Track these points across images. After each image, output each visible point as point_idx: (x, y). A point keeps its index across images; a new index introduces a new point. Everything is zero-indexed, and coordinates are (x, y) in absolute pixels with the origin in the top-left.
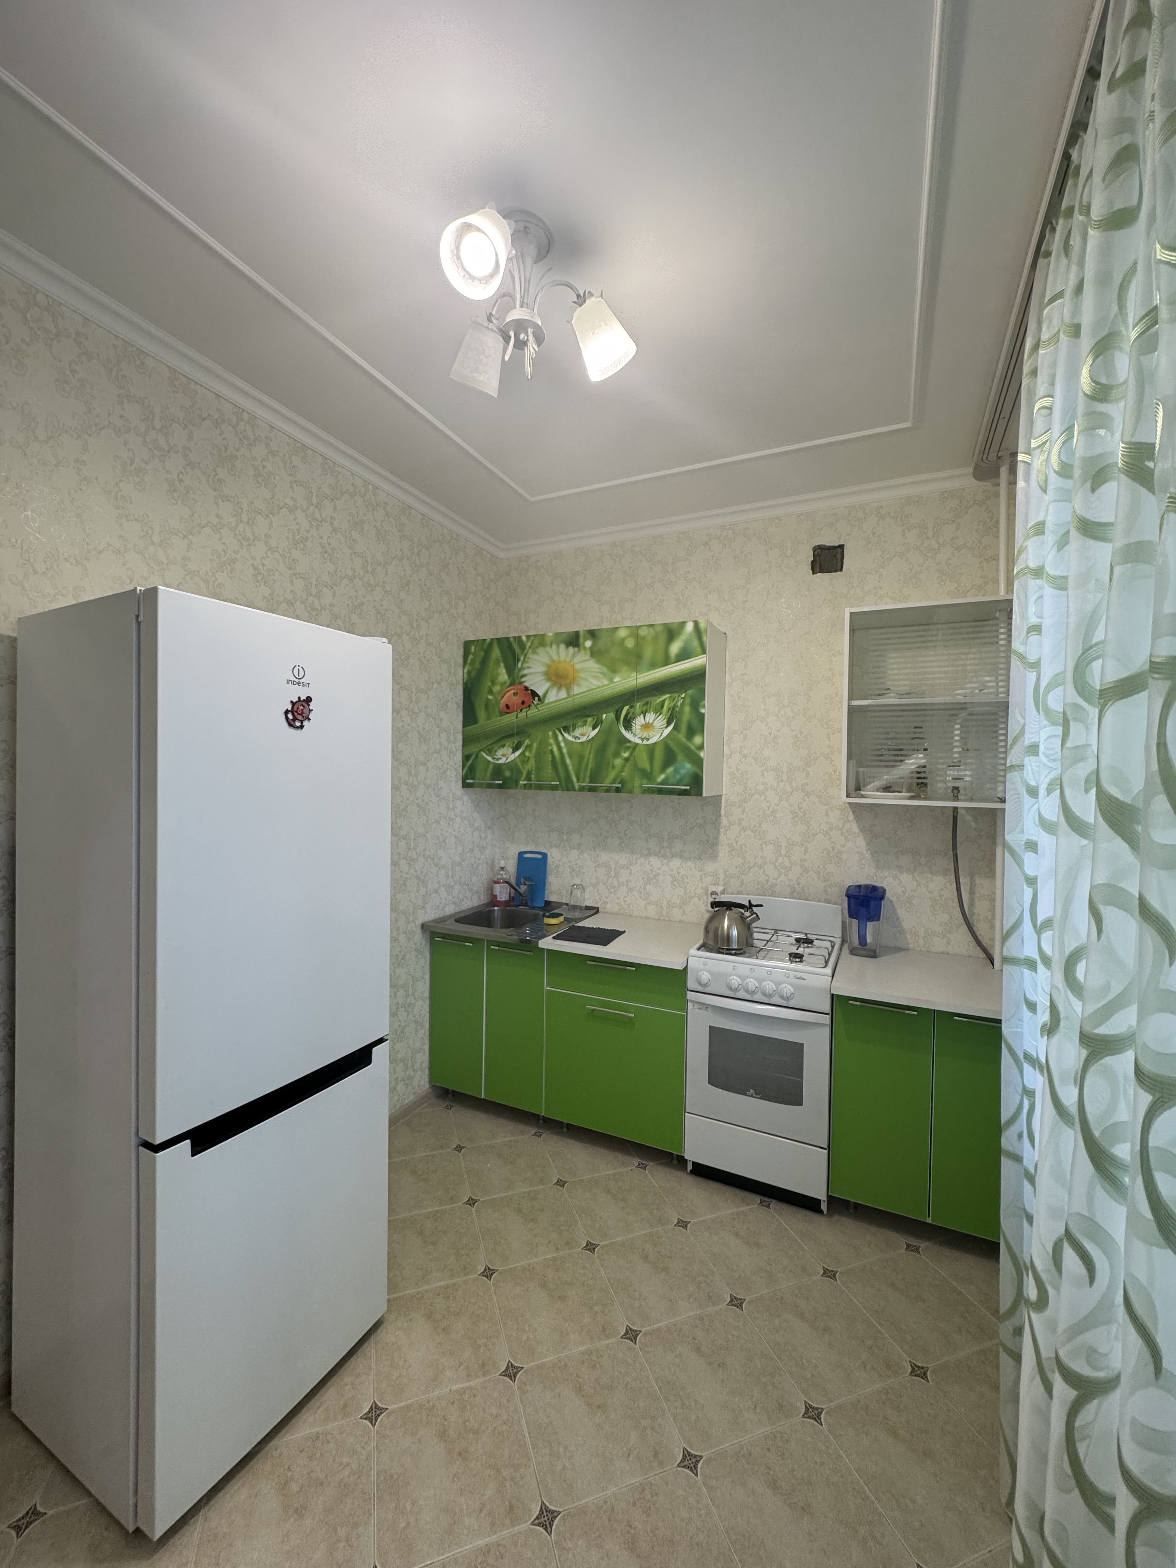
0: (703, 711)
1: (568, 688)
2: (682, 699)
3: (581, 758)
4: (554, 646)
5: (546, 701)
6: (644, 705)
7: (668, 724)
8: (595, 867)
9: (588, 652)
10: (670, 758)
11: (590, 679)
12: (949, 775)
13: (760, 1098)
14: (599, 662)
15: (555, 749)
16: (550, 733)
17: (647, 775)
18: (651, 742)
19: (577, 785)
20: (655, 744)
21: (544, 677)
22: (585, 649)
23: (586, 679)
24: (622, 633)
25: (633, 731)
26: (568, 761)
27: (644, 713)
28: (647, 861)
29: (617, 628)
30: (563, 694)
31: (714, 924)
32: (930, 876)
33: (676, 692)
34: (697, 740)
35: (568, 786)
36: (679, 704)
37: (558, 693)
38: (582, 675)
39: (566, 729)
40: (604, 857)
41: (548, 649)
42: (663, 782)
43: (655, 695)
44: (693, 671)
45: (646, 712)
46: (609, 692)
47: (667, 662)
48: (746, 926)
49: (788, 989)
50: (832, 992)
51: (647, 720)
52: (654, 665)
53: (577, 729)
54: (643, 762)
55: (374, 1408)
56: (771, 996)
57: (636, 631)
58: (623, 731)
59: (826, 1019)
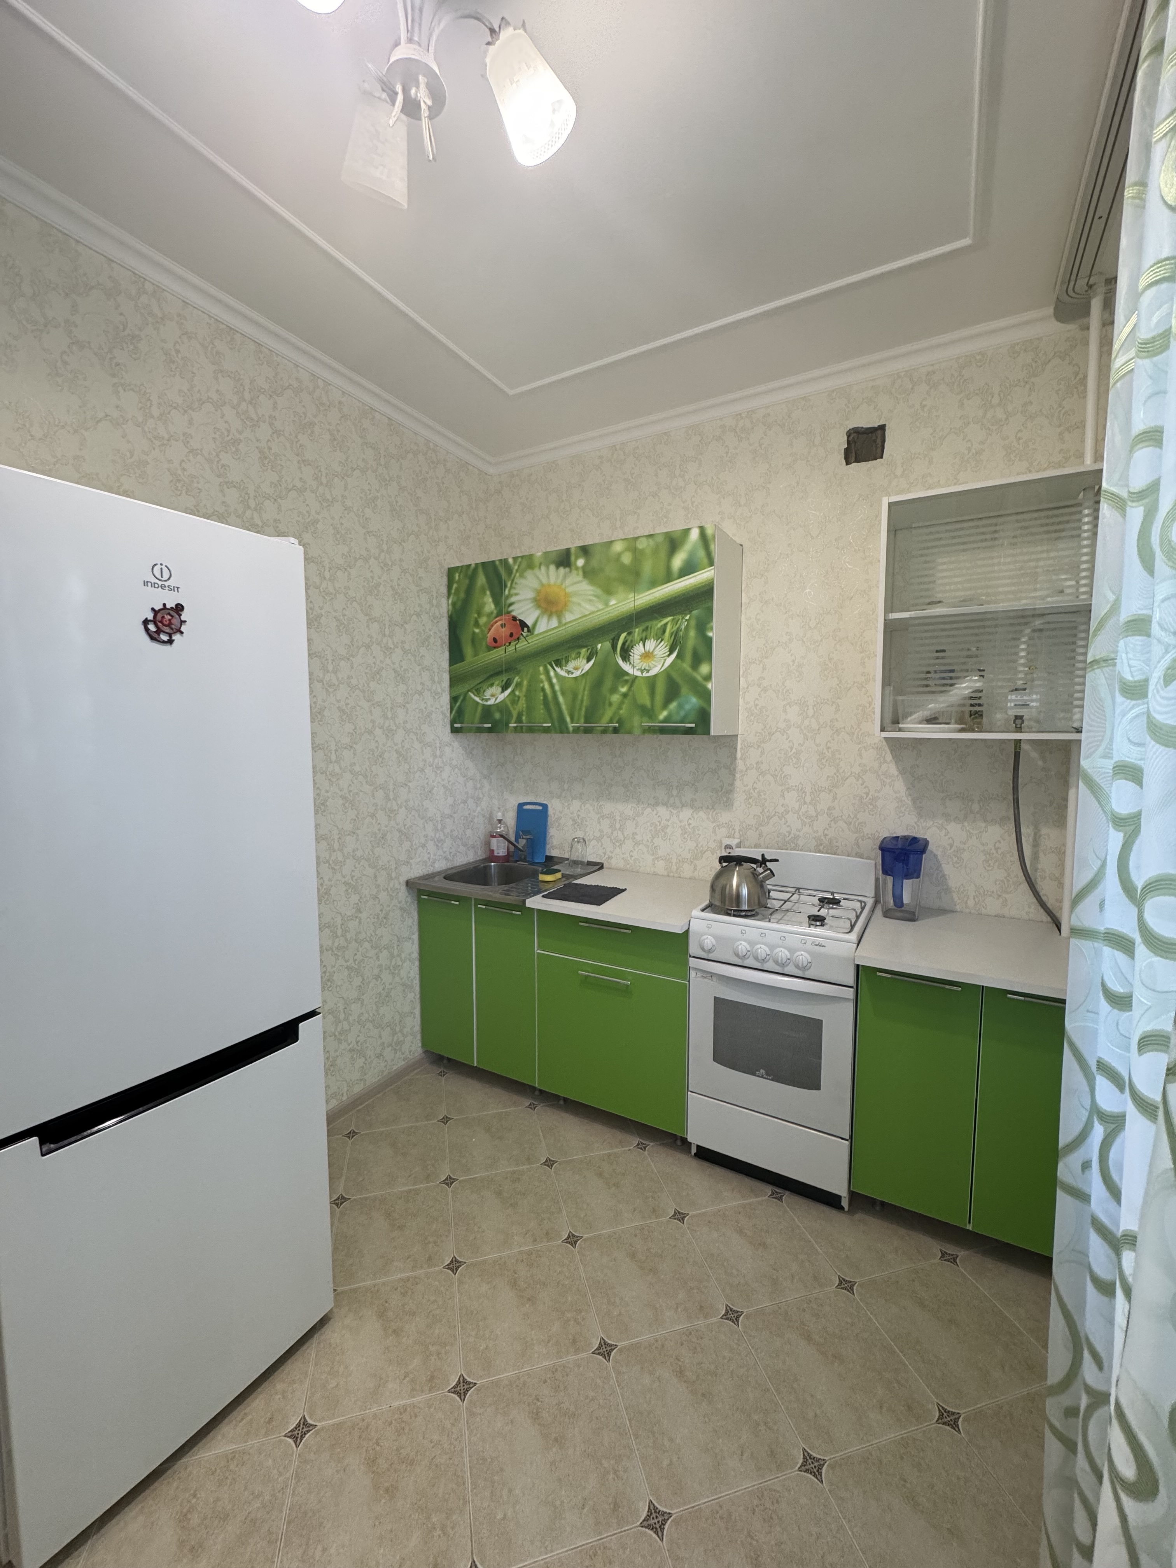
0: (710, 634)
1: (560, 615)
2: (686, 621)
3: (575, 696)
4: (543, 568)
5: (536, 632)
6: (643, 630)
7: (671, 652)
8: (599, 819)
9: (581, 573)
10: (673, 692)
11: (583, 604)
12: (1011, 701)
13: (772, 1080)
14: (592, 582)
15: (547, 686)
16: (541, 669)
17: (648, 712)
18: (653, 673)
19: (571, 726)
20: (655, 676)
21: (532, 605)
22: (577, 568)
23: (579, 604)
24: (618, 547)
25: (632, 662)
26: (561, 699)
27: (644, 640)
28: (655, 812)
29: (612, 542)
30: (554, 623)
31: (722, 881)
32: (983, 825)
33: (679, 613)
34: (704, 669)
35: (562, 729)
36: (683, 627)
37: (549, 621)
38: (574, 599)
39: (558, 663)
40: (608, 807)
41: (536, 571)
42: (666, 720)
43: (656, 619)
44: (699, 588)
45: (646, 639)
46: (604, 618)
47: (669, 578)
48: (758, 884)
49: (804, 957)
50: (858, 962)
51: (647, 648)
52: (654, 583)
53: (569, 663)
54: (643, 697)
55: (301, 1424)
56: (785, 965)
57: (633, 545)
58: (621, 662)
59: (849, 993)
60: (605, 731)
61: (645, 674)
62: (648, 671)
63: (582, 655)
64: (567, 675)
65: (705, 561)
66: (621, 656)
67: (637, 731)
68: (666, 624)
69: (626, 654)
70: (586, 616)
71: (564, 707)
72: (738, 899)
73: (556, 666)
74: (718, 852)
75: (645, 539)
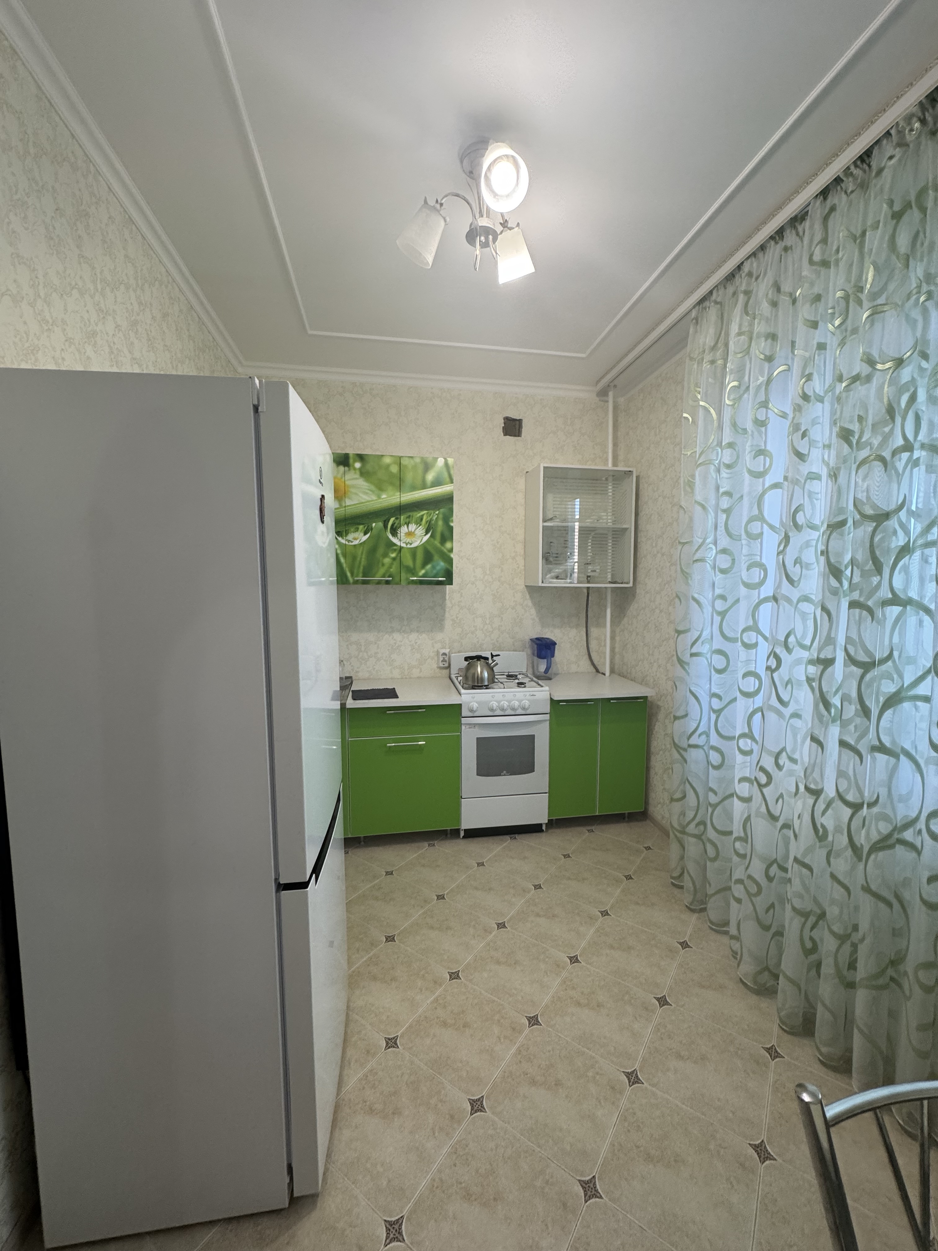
0: (452, 524)
1: (340, 500)
2: (436, 515)
3: (354, 558)
6: (407, 518)
7: (427, 533)
9: (358, 472)
10: (428, 558)
11: (361, 495)
13: (510, 775)
14: (367, 480)
18: (413, 546)
19: (351, 580)
20: (416, 547)
22: (355, 469)
23: (357, 494)
25: (399, 537)
26: (342, 560)
27: (408, 524)
28: (391, 637)
29: (382, 456)
32: (572, 629)
33: (432, 509)
34: (448, 545)
35: (343, 581)
36: (434, 518)
38: (353, 490)
39: (340, 534)
42: (423, 576)
43: (416, 511)
44: (444, 496)
45: (409, 523)
46: (378, 506)
47: (424, 486)
48: (491, 669)
49: (526, 703)
50: (551, 699)
51: (410, 529)
52: (414, 488)
53: (349, 534)
54: (408, 562)
55: (388, 1040)
56: (516, 710)
57: (399, 460)
58: (390, 537)
59: (547, 717)
60: (379, 583)
61: (409, 546)
62: (411, 544)
63: (360, 529)
64: (347, 543)
65: (448, 480)
66: (391, 533)
67: (403, 583)
68: (423, 516)
69: (394, 532)
70: (362, 503)
71: (344, 565)
72: (482, 679)
73: (338, 535)
74: (436, 658)
75: (407, 459)
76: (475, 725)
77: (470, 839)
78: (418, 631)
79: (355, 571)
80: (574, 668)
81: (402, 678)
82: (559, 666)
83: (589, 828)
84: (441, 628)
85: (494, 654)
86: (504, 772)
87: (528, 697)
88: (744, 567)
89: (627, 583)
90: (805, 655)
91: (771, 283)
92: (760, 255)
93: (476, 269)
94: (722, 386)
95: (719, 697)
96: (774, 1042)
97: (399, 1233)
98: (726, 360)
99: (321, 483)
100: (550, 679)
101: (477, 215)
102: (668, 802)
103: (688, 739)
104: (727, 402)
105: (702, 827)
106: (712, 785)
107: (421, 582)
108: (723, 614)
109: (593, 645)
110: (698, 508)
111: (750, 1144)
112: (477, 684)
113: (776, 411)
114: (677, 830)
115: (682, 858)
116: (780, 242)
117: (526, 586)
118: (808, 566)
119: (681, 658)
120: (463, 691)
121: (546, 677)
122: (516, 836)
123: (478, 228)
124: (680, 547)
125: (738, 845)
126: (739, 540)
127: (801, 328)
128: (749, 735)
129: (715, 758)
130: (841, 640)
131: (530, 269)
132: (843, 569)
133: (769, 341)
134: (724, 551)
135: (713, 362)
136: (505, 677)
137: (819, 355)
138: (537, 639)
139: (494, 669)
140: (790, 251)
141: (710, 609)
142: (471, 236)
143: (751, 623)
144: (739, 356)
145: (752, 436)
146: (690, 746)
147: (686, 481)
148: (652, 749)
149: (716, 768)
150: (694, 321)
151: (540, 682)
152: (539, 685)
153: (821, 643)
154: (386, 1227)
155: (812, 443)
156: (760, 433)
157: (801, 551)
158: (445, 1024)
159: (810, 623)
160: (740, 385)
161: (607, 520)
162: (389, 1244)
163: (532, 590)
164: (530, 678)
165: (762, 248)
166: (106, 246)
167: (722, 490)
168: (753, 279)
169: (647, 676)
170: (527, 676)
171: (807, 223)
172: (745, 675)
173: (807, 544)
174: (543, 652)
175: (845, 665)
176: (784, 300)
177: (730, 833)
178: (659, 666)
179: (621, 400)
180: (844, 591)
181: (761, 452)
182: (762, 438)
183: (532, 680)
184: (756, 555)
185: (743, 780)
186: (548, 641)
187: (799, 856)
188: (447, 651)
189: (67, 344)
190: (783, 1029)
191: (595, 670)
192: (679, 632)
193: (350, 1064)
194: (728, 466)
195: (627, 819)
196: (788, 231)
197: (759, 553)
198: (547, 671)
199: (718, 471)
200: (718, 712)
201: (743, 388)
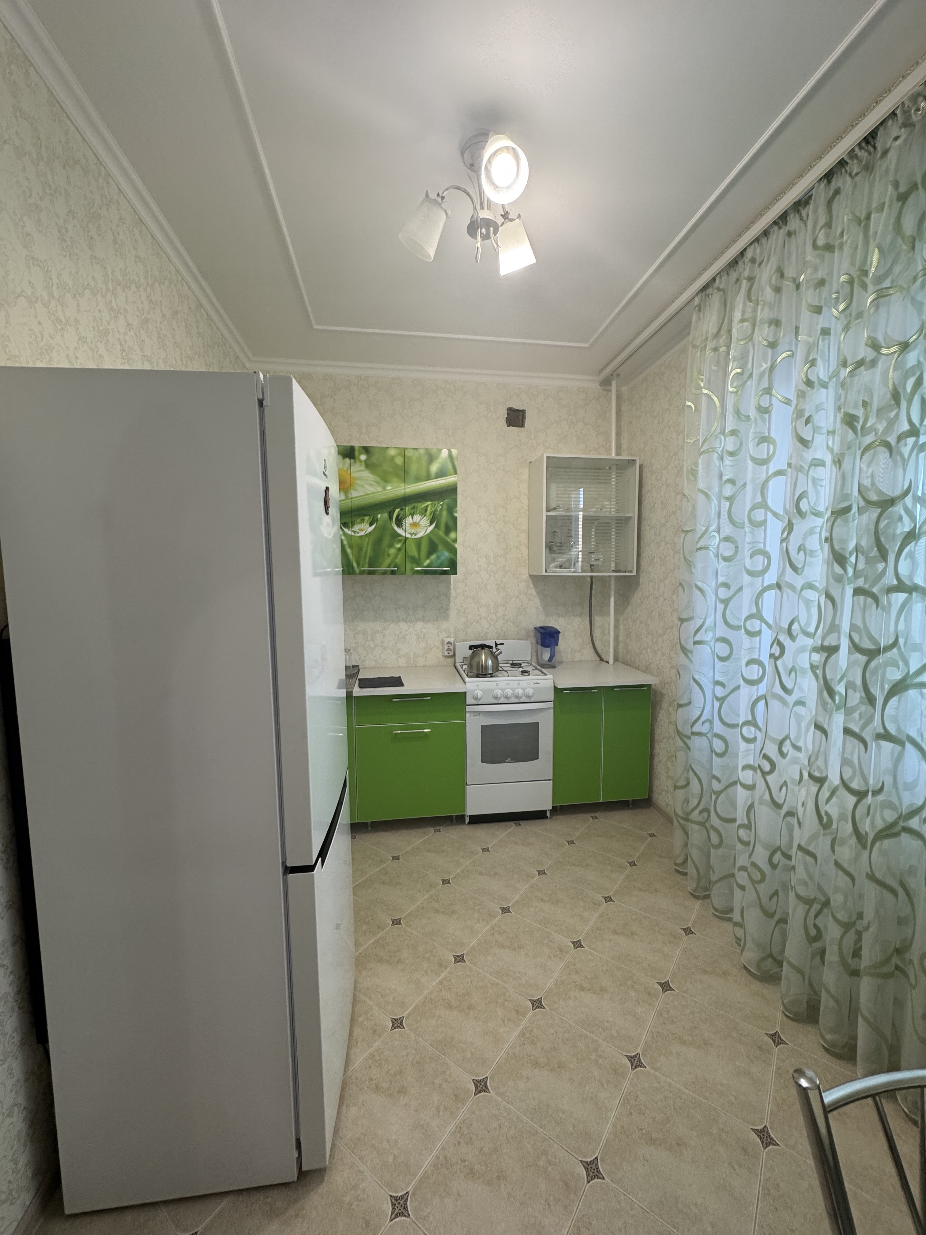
0: (456, 515)
1: (346, 492)
2: (440, 505)
3: (360, 549)
6: (412, 509)
7: (431, 523)
9: (363, 464)
10: (433, 548)
11: (366, 486)
13: (514, 762)
14: (372, 472)
17: (416, 561)
18: (418, 536)
19: (357, 570)
20: (421, 538)
22: (360, 461)
23: (362, 486)
25: (404, 528)
26: (349, 551)
27: (412, 515)
29: (387, 448)
30: (342, 496)
33: (435, 500)
34: (452, 535)
35: (350, 571)
36: (439, 509)
38: (359, 482)
39: (346, 525)
42: (428, 566)
43: (421, 502)
44: (448, 486)
45: (414, 514)
46: (383, 497)
47: (428, 478)
48: (495, 658)
49: (530, 691)
50: (555, 687)
51: (415, 520)
52: (418, 479)
53: (355, 526)
54: (413, 551)
55: (394, 1021)
56: (521, 698)
57: (403, 452)
58: (396, 528)
59: (551, 705)
60: (384, 573)
61: (414, 537)
62: (416, 535)
63: (366, 521)
64: (353, 534)
65: (452, 471)
66: (396, 524)
67: (409, 572)
68: (427, 506)
69: (399, 522)
70: (368, 494)
71: (351, 556)
72: (486, 668)
73: (344, 527)
74: (441, 647)
75: (411, 451)
76: (479, 713)
77: (476, 825)
78: (423, 621)
79: (362, 563)
80: (578, 656)
81: (408, 667)
82: (563, 654)
83: (593, 815)
84: (446, 617)
85: (498, 643)
86: (509, 759)
87: (532, 685)
88: (747, 554)
89: (631, 572)
90: (810, 642)
91: (775, 268)
92: (764, 240)
93: (477, 262)
94: (725, 374)
95: (722, 685)
96: (778, 1029)
97: (404, 1208)
98: (729, 347)
99: (325, 475)
100: (554, 667)
101: (478, 207)
102: (672, 789)
103: (692, 727)
104: (730, 389)
105: (705, 815)
106: (715, 772)
107: (426, 572)
108: (726, 602)
109: (597, 633)
110: (701, 497)
111: (752, 1129)
112: (481, 673)
113: (780, 397)
114: (682, 818)
115: (686, 845)
116: (784, 227)
117: (530, 575)
118: (812, 553)
119: (685, 646)
120: (467, 679)
121: (550, 665)
122: (521, 822)
123: (479, 220)
124: (683, 535)
125: (742, 832)
126: (741, 528)
127: (806, 315)
128: (753, 723)
129: (718, 745)
130: (845, 627)
131: (531, 259)
132: (848, 556)
133: (773, 327)
134: (727, 539)
135: (716, 349)
136: (509, 665)
137: (823, 341)
138: (541, 627)
139: (498, 657)
140: (793, 236)
141: (714, 597)
142: (472, 228)
143: (754, 610)
144: (742, 342)
145: (756, 422)
146: (693, 733)
147: (689, 468)
148: (656, 737)
149: (720, 755)
150: (697, 308)
151: (544, 670)
152: (543, 673)
153: (825, 631)
154: (391, 1201)
155: (816, 430)
156: (763, 420)
157: (805, 538)
158: (450, 1007)
159: (814, 611)
160: (743, 372)
161: (610, 509)
162: (394, 1219)
163: (536, 579)
164: (534, 667)
165: (766, 233)
166: (117, 246)
167: (725, 478)
168: (757, 265)
169: (650, 664)
170: (531, 665)
171: (811, 207)
172: (748, 663)
173: (811, 532)
174: (547, 641)
175: (850, 652)
176: (788, 285)
177: (734, 820)
178: (663, 654)
179: (624, 389)
180: (848, 578)
181: (764, 439)
182: (765, 424)
183: (536, 669)
184: (759, 542)
185: (745, 768)
186: (552, 629)
187: (803, 844)
188: (452, 640)
189: (80, 342)
190: (787, 1016)
191: (599, 659)
192: (682, 620)
193: (357, 1043)
194: (731, 454)
195: (631, 806)
196: (792, 216)
197: (762, 541)
198: (551, 659)
199: (721, 459)
200: (722, 700)
201: (746, 375)
